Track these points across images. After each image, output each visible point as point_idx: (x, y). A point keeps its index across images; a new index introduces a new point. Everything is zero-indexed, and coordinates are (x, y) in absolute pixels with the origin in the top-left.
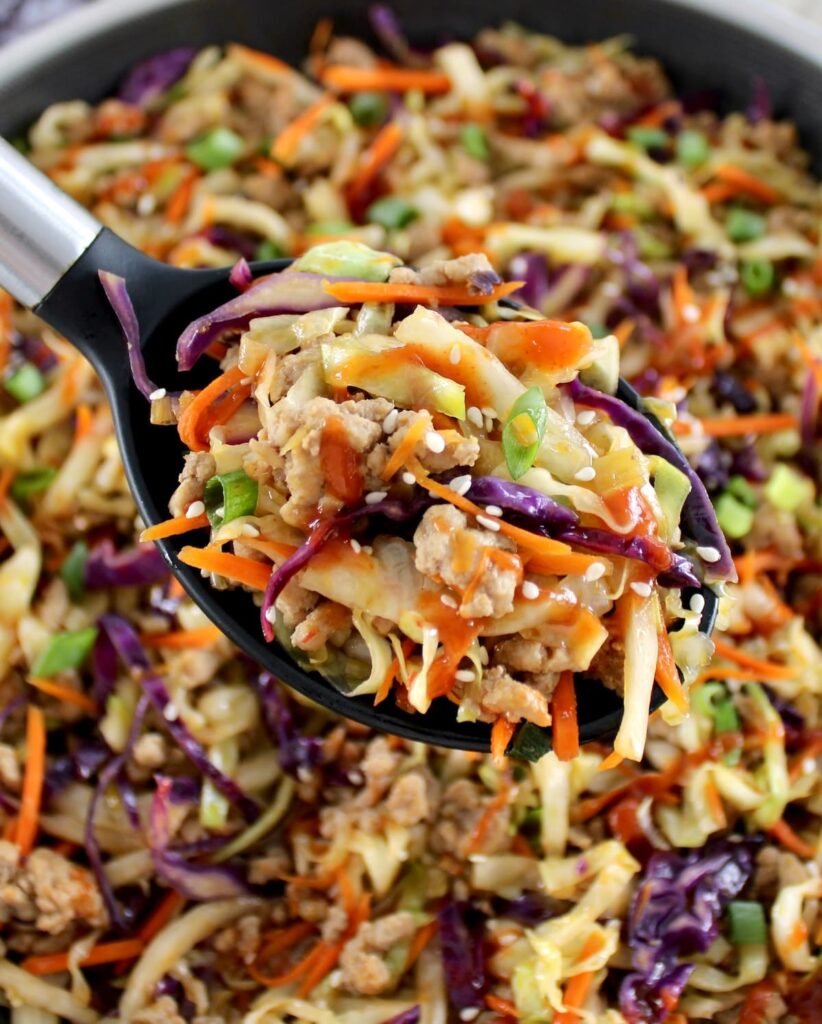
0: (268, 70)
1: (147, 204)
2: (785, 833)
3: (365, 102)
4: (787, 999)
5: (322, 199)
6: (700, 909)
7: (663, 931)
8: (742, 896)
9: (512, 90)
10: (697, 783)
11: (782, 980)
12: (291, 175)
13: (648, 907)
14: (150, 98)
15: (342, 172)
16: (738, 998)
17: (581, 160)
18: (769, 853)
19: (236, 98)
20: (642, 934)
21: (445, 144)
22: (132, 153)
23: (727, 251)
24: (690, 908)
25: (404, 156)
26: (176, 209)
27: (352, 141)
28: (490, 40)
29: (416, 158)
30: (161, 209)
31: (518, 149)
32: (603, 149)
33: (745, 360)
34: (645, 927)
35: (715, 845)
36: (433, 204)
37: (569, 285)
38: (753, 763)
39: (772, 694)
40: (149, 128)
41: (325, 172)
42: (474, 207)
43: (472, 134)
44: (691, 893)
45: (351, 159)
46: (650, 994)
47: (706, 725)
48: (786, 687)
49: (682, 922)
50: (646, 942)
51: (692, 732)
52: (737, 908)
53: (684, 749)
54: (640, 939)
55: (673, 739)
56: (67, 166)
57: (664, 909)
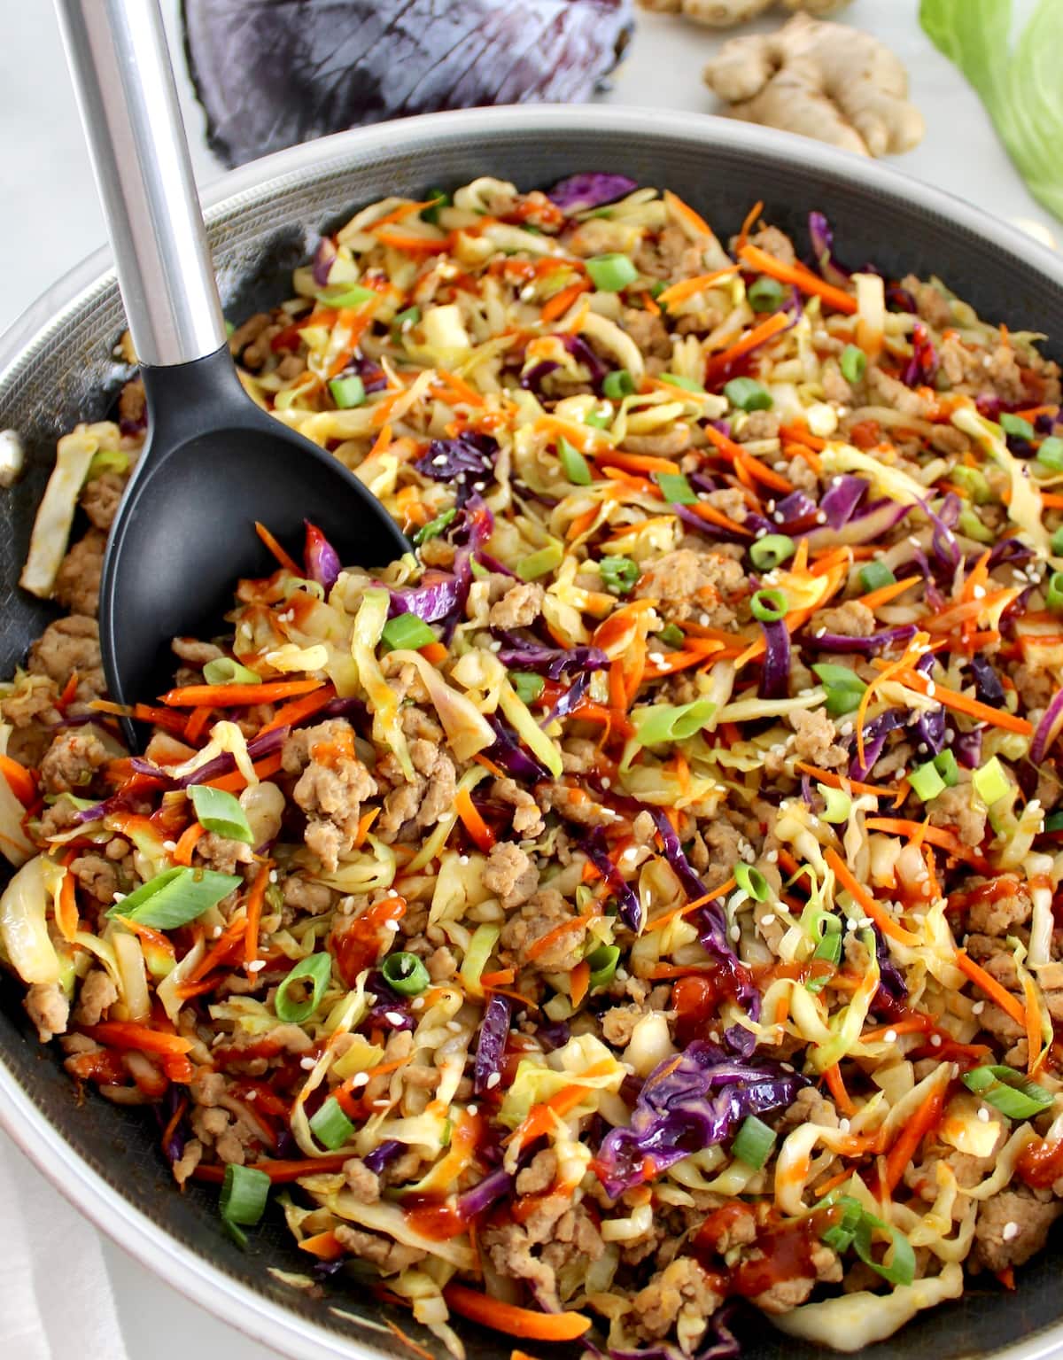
0: (692, 225)
1: (528, 293)
2: (838, 1084)
3: (766, 287)
4: (760, 1230)
5: (689, 355)
6: (720, 1105)
7: (672, 1107)
8: (767, 1118)
9: (911, 337)
10: (775, 990)
11: (765, 1209)
12: (671, 324)
13: (671, 1076)
14: (577, 207)
15: (714, 341)
16: (714, 1204)
17: (944, 420)
18: (811, 1094)
19: (653, 238)
20: (653, 1097)
21: (823, 354)
22: (539, 244)
23: (1043, 554)
24: (711, 1098)
25: (782, 350)
26: (554, 310)
27: (741, 315)
28: (910, 284)
29: (792, 356)
30: (539, 303)
31: (890, 386)
32: (968, 418)
33: (1013, 657)
34: (659, 1093)
35: (764, 1058)
36: (787, 402)
37: (879, 521)
38: (835, 1002)
39: (885, 952)
40: (564, 230)
41: (702, 334)
42: (822, 419)
43: (852, 355)
44: (719, 1086)
45: (730, 330)
47: (810, 947)
48: (902, 952)
49: (696, 1107)
50: (654, 1107)
51: (792, 945)
52: (754, 1123)
53: (777, 959)
54: (649, 1101)
55: (770, 943)
56: (474, 232)
57: (685, 1086)
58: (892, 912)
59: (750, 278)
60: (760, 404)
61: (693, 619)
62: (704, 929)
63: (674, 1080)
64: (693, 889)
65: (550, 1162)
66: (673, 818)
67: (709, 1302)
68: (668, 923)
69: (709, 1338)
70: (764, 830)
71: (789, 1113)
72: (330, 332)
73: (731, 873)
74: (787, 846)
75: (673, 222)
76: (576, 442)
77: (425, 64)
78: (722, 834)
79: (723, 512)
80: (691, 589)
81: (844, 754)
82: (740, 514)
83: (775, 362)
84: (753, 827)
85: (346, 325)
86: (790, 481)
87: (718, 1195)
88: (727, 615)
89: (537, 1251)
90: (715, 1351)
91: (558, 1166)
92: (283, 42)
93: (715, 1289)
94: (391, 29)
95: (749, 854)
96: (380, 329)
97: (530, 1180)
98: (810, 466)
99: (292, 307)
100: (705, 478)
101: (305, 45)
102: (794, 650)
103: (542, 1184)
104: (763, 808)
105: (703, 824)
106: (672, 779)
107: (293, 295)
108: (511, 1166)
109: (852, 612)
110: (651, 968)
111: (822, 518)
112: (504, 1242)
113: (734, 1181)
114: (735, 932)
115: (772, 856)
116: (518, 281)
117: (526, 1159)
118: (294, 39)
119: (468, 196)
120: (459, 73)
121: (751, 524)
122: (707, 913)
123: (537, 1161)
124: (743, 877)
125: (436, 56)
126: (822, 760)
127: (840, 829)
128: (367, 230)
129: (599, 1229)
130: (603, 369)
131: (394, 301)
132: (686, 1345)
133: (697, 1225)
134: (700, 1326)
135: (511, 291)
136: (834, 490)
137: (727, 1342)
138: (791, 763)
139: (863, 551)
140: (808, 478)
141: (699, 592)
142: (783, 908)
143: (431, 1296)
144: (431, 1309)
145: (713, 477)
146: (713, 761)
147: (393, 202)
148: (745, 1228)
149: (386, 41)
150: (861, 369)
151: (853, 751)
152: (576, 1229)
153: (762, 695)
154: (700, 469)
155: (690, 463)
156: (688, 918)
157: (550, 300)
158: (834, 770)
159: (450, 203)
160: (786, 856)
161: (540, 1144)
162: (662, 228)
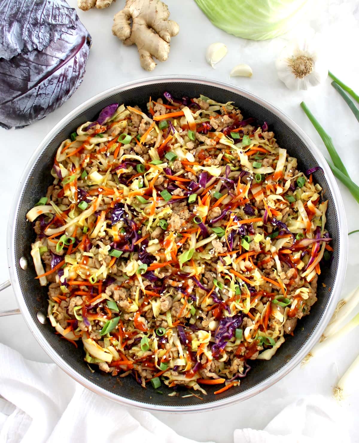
0: (137, 112)
1: (108, 154)
2: (250, 315)
3: (163, 124)
4: (246, 348)
5: (153, 152)
6: (229, 331)
7: (222, 336)
8: (239, 328)
10: (232, 305)
11: (246, 344)
13: (219, 331)
14: (107, 119)
15: (157, 145)
16: (236, 348)
17: (219, 143)
18: (245, 319)
19: (129, 118)
22: (105, 139)
23: (251, 172)
24: (227, 331)
26: (116, 154)
27: (160, 135)
29: (176, 141)
31: (202, 138)
32: (224, 140)
33: (253, 201)
34: (218, 335)
36: (180, 153)
37: (213, 180)
38: (243, 300)
39: (248, 285)
40: (108, 130)
41: (153, 145)
42: (190, 157)
43: (190, 133)
44: (228, 327)
45: (159, 141)
46: (217, 348)
47: (234, 293)
48: (253, 284)
49: (226, 334)
50: (218, 338)
51: (231, 294)
52: (237, 330)
53: (229, 297)
54: (217, 337)
55: (227, 295)
56: (87, 142)
57: (222, 331)
58: (248, 274)
59: (157, 123)
60: (175, 159)
61: (183, 229)
62: (214, 298)
63: (220, 331)
64: (208, 291)
65: (205, 357)
66: (197, 278)
67: (242, 363)
68: (206, 300)
69: (245, 368)
70: (216, 269)
71: (243, 324)
72: (70, 190)
73: (213, 283)
74: (222, 272)
75: (132, 113)
76: (139, 194)
77: (49, 96)
78: (208, 275)
79: (178, 195)
80: (180, 225)
81: (226, 249)
82: (182, 194)
83: (173, 144)
84: (213, 270)
85: (72, 186)
86: (189, 179)
87: (236, 346)
88: (189, 225)
89: (210, 371)
90: (247, 370)
91: (207, 357)
92: (11, 110)
93: (242, 360)
94: (37, 96)
95: (214, 275)
96: (79, 179)
97: (203, 362)
98: (193, 174)
99: (55, 182)
100: (171, 186)
101: (18, 108)
102: (206, 226)
103: (205, 361)
104: (213, 264)
105: (203, 275)
106: (193, 268)
107: (54, 179)
108: (199, 361)
109: (215, 212)
110: (206, 309)
111: (200, 186)
112: (204, 372)
113: (238, 342)
114: (219, 295)
115: (220, 275)
116: (105, 152)
117: (201, 359)
118: (14, 109)
119: (80, 131)
120: (58, 93)
121: (186, 194)
122: (212, 295)
123: (203, 358)
124: (216, 284)
125: (51, 93)
126: (222, 252)
127: (231, 265)
128: (62, 153)
129: (218, 361)
130: (135, 164)
131: (78, 171)
132: (241, 373)
133: (235, 352)
134: (242, 369)
135: (104, 155)
136: (200, 179)
137: (248, 368)
138: (216, 255)
139: (212, 187)
140: (193, 178)
141: (182, 225)
142: (226, 287)
143: (195, 384)
144: (196, 387)
145: (172, 184)
146: (199, 258)
147: (64, 143)
148: (243, 349)
149: (37, 98)
150: (193, 135)
151: (227, 246)
152: (215, 364)
153: (204, 238)
154: (168, 185)
155: (166, 185)
156: (210, 297)
157: (114, 152)
158: (225, 252)
159: (77, 135)
160: (223, 275)
161: (202, 354)
162: (130, 115)
